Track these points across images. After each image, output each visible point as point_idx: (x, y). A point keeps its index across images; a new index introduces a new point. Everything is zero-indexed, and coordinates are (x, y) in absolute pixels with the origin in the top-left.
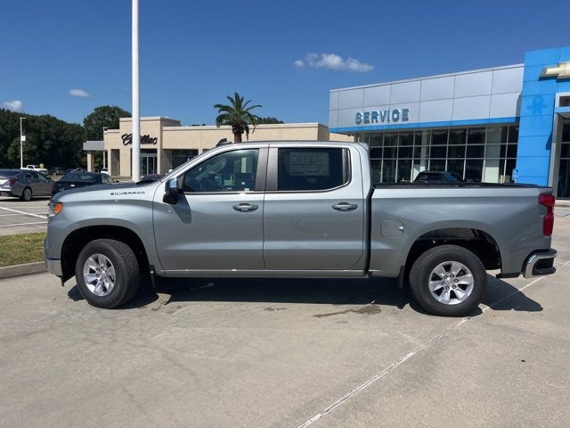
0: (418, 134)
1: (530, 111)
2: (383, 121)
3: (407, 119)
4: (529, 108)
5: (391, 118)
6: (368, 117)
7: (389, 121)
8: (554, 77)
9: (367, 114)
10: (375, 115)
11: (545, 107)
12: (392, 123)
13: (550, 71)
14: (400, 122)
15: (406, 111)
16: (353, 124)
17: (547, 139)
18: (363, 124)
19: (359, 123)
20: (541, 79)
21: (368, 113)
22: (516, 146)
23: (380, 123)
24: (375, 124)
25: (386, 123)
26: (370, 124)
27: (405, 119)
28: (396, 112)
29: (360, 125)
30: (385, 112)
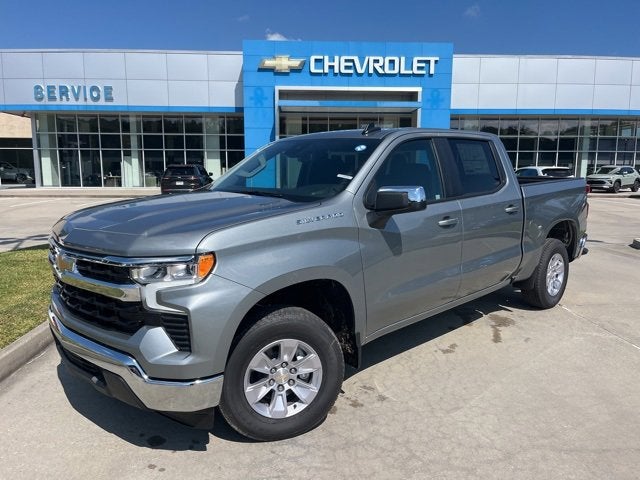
0: (125, 119)
1: (253, 102)
2: (77, 99)
3: (111, 99)
4: (251, 99)
5: (88, 97)
6: (53, 92)
7: (86, 99)
8: (271, 70)
9: (51, 89)
10: (64, 91)
11: (266, 98)
12: (90, 102)
13: (269, 63)
14: (102, 102)
15: (108, 90)
16: (30, 100)
17: (270, 131)
18: (46, 101)
19: (41, 99)
20: (260, 70)
21: (54, 87)
22: (243, 137)
23: (72, 102)
24: (64, 102)
25: (81, 102)
26: (58, 102)
27: (109, 99)
28: (94, 88)
29: (42, 103)
30: (79, 88)
